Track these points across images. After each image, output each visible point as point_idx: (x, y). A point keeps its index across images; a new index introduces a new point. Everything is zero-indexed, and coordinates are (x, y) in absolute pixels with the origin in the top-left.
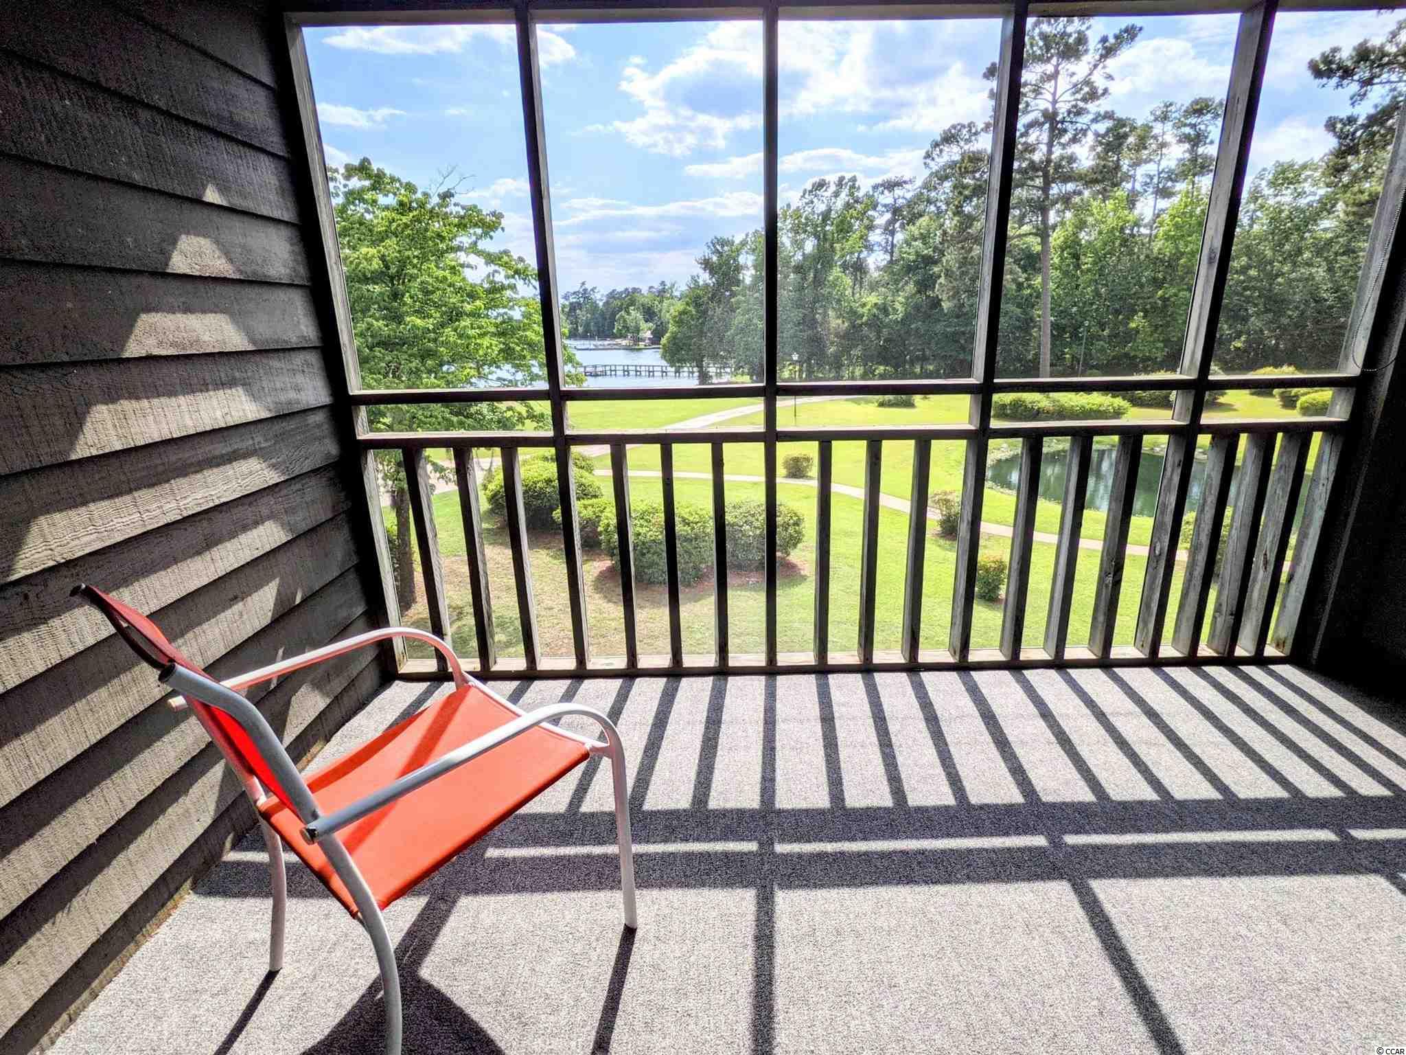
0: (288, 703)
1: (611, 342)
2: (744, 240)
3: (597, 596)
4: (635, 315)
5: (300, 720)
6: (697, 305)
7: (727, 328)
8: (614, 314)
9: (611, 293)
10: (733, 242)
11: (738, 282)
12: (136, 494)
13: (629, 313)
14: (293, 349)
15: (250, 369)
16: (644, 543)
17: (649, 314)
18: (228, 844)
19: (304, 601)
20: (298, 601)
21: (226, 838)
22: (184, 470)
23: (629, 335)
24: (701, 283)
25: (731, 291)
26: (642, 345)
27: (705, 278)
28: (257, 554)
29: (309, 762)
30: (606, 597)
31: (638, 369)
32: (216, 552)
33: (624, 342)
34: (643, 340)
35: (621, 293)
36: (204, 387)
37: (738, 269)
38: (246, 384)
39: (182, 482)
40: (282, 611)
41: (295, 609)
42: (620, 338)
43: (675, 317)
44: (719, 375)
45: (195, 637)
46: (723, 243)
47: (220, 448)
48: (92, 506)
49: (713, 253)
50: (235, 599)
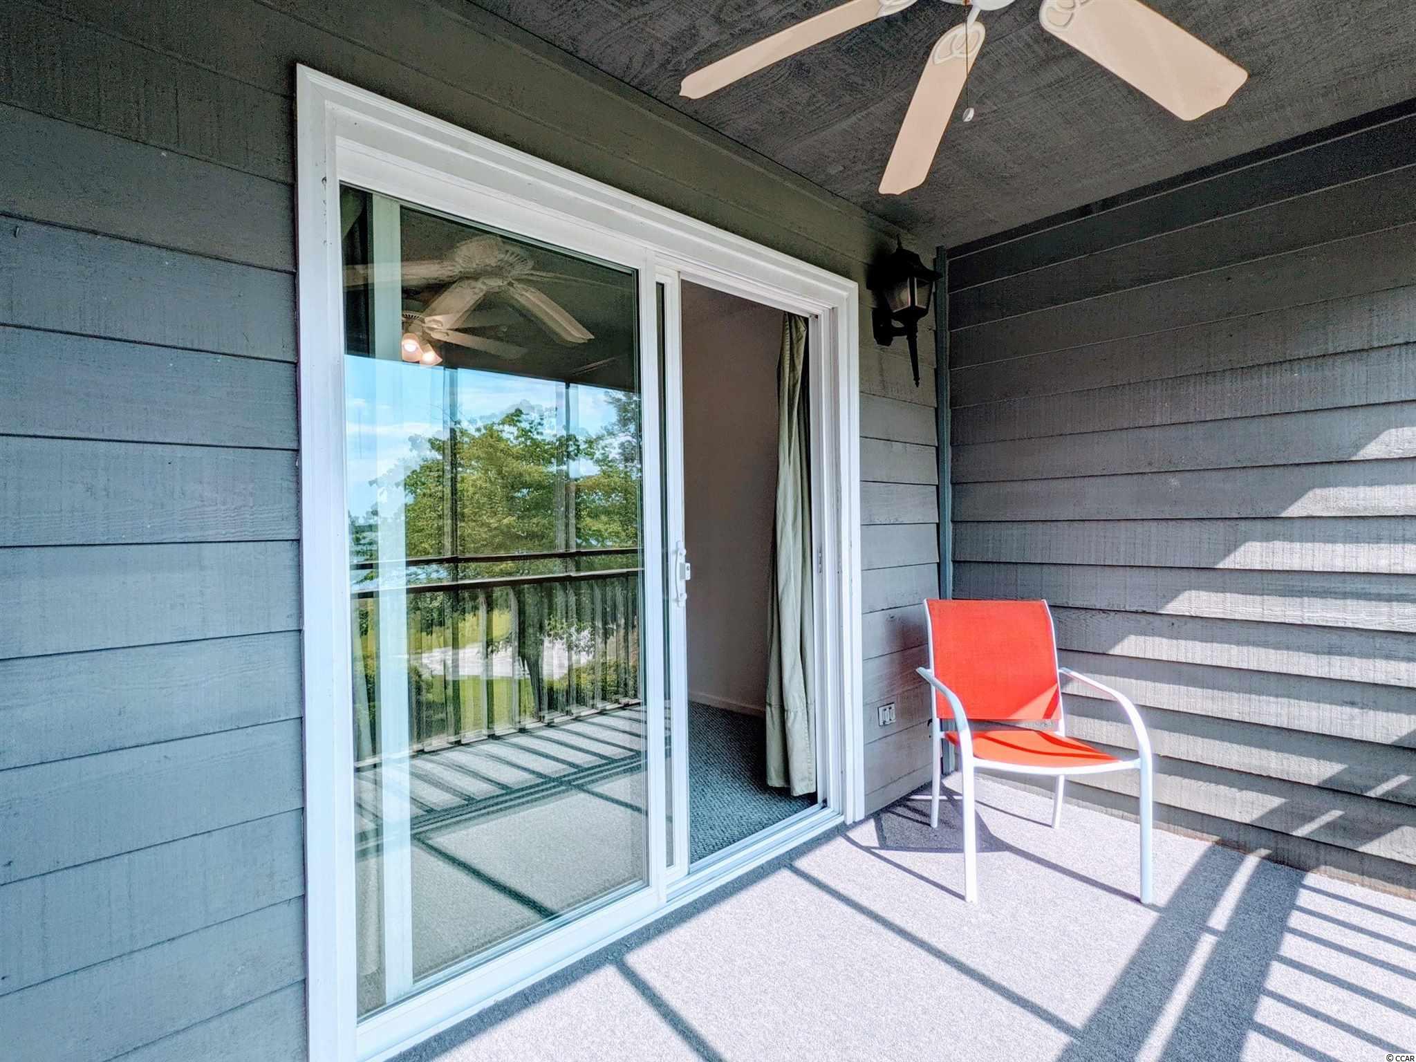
12: (1266, 597)
28: (1393, 682)
39: (1319, 602)
48: (1228, 595)
50: (1352, 704)
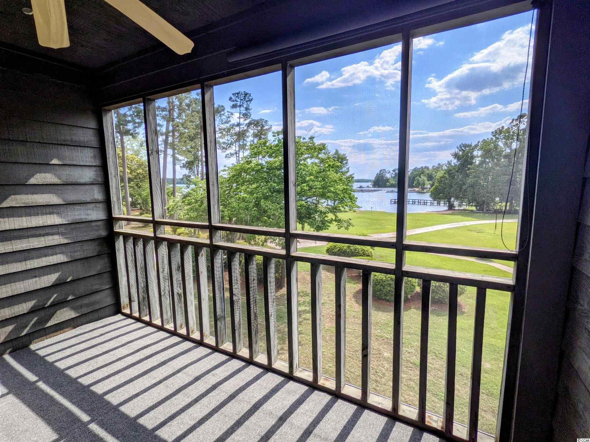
0: (55, 312)
1: (411, 189)
2: (477, 144)
3: (353, 300)
4: (424, 178)
5: (59, 319)
6: (450, 174)
7: (464, 184)
8: (414, 178)
9: (414, 169)
10: (471, 145)
11: (471, 163)
13: (420, 177)
14: (88, 203)
15: (62, 209)
16: (377, 280)
17: (430, 177)
18: (8, 351)
19: (71, 281)
20: (69, 280)
21: (8, 349)
22: (20, 238)
23: (420, 187)
24: (453, 164)
25: (468, 168)
26: (425, 191)
27: (454, 161)
28: (48, 264)
29: (61, 333)
30: (356, 301)
31: (420, 201)
32: (28, 262)
33: (417, 189)
34: (426, 189)
35: (419, 168)
36: (38, 214)
37: (473, 157)
38: (58, 213)
39: (18, 241)
40: (58, 283)
41: (66, 283)
42: (416, 187)
43: (438, 179)
44: (460, 206)
45: (11, 286)
46: (465, 146)
47: (41, 232)
49: (460, 151)
50: (35, 277)
